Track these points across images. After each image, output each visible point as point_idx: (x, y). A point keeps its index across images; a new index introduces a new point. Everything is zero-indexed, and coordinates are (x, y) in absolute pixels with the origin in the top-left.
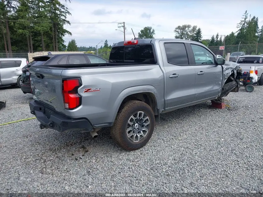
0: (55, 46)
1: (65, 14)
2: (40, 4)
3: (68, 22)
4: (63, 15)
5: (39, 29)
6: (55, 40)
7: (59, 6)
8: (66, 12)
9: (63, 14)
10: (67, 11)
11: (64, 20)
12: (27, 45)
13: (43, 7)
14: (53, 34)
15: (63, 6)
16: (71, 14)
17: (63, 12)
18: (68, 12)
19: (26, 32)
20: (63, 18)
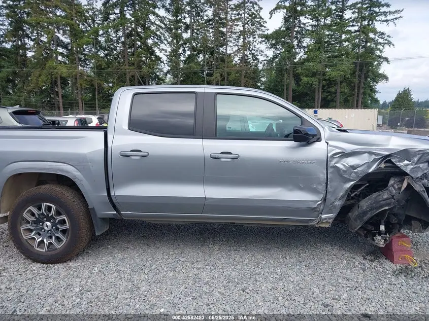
0: (357, 101)
1: (383, 46)
2: (344, 37)
3: (386, 59)
4: (379, 49)
5: (334, 74)
6: (359, 91)
7: (375, 35)
8: (385, 43)
9: (379, 47)
10: (387, 42)
11: (379, 57)
12: (314, 99)
13: (347, 40)
14: (356, 81)
15: (383, 34)
16: (393, 45)
17: (380, 43)
18: (389, 43)
19: (315, 81)
20: (378, 53)
